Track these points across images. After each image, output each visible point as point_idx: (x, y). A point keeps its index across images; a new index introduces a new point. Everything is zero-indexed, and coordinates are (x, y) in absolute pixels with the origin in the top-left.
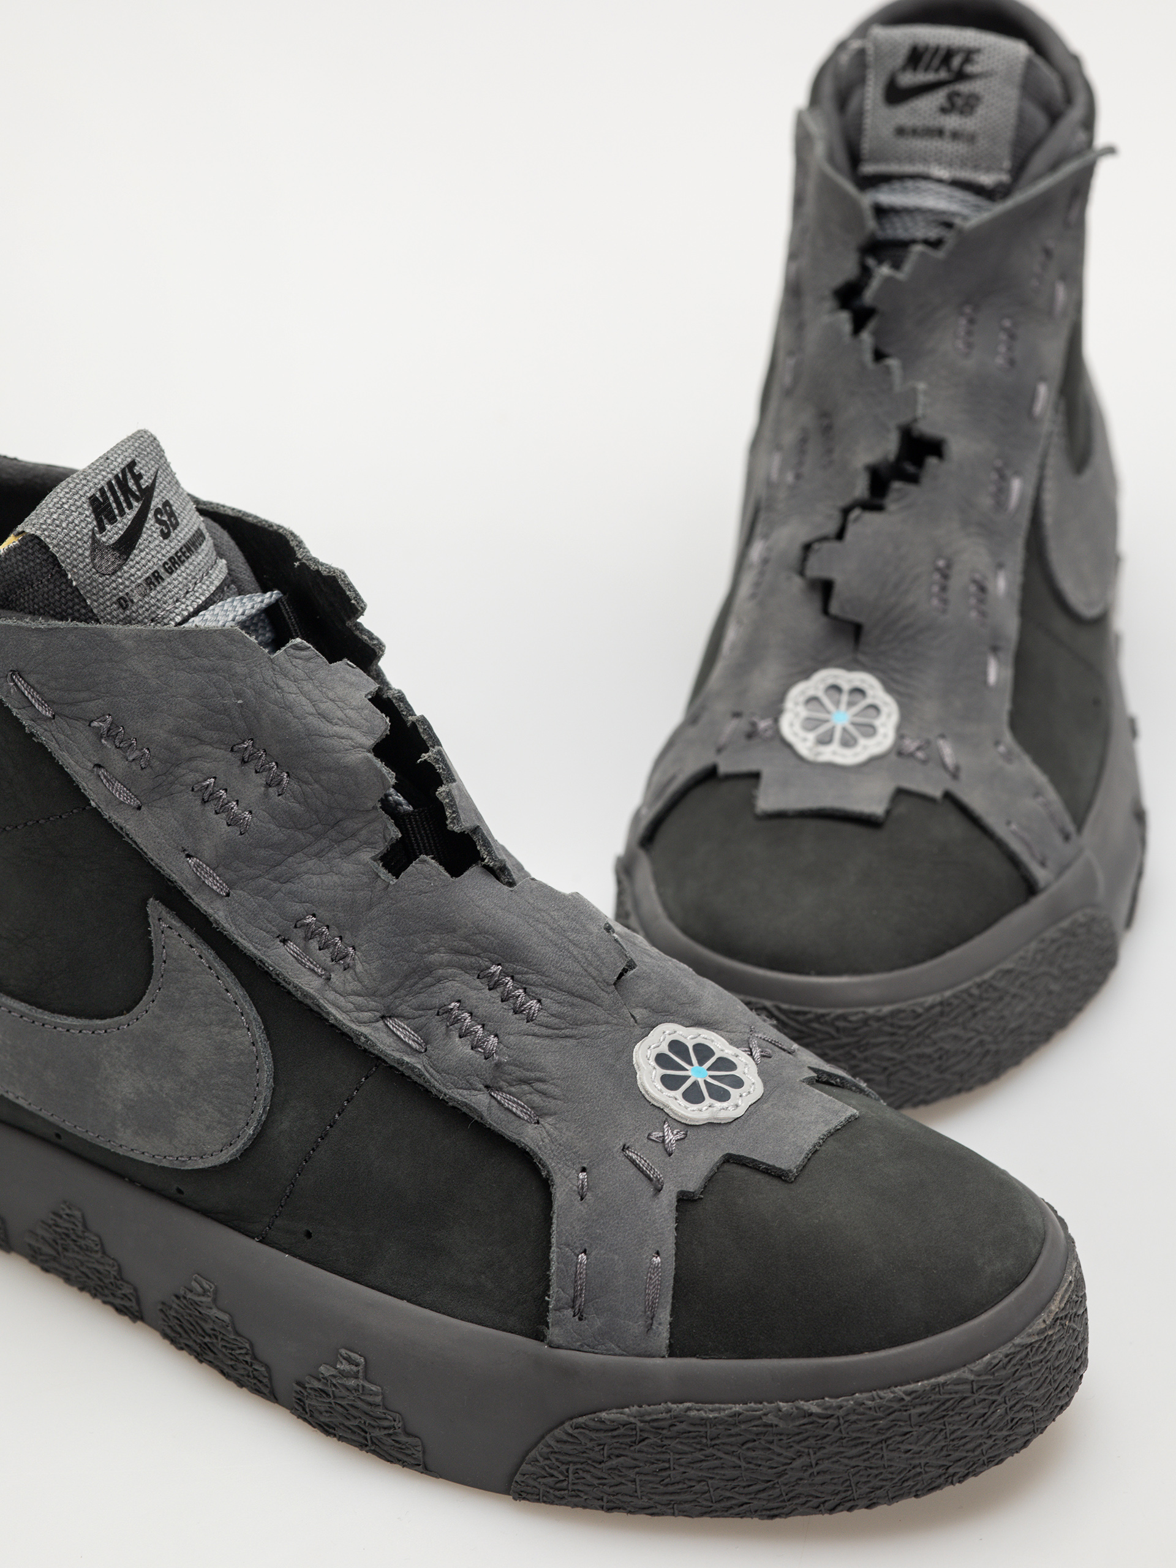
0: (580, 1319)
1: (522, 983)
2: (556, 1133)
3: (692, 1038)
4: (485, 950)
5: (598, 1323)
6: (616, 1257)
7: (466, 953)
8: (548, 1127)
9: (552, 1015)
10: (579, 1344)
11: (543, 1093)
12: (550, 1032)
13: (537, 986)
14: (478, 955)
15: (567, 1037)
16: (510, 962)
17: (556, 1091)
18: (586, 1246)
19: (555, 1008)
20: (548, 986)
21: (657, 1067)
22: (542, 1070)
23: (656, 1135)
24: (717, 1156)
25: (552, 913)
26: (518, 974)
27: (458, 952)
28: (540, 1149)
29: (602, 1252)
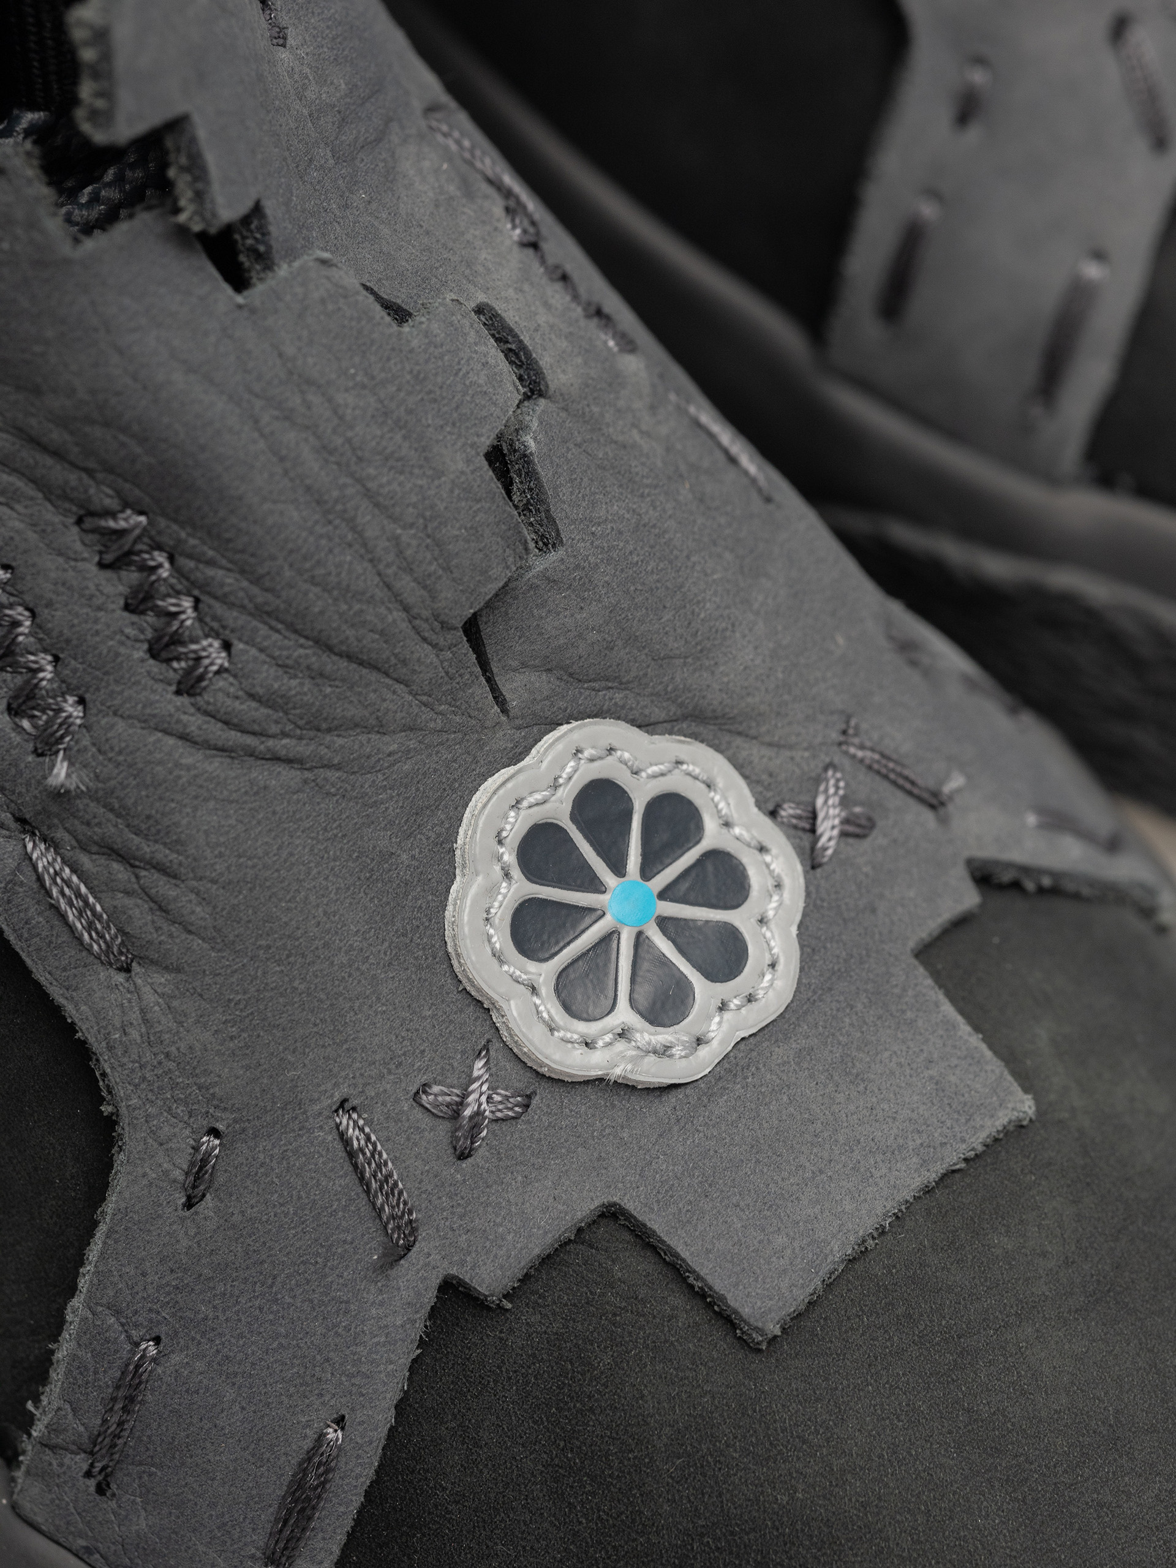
0: (101, 1490)
1: (193, 584)
2: (167, 1022)
3: (654, 776)
4: (110, 470)
5: (141, 1523)
6: (230, 1394)
7: (57, 454)
8: (150, 997)
9: (252, 696)
10: (82, 1542)
11: (161, 907)
12: (234, 737)
13: (232, 605)
14: (90, 472)
15: (276, 759)
16: (175, 521)
17: (199, 913)
18: (163, 1331)
19: (267, 677)
20: (262, 613)
21: (516, 873)
22: (177, 845)
23: (439, 1094)
24: (585, 1206)
25: (340, 398)
26: (190, 556)
27: (35, 442)
28: (110, 1048)
29: (199, 1365)
